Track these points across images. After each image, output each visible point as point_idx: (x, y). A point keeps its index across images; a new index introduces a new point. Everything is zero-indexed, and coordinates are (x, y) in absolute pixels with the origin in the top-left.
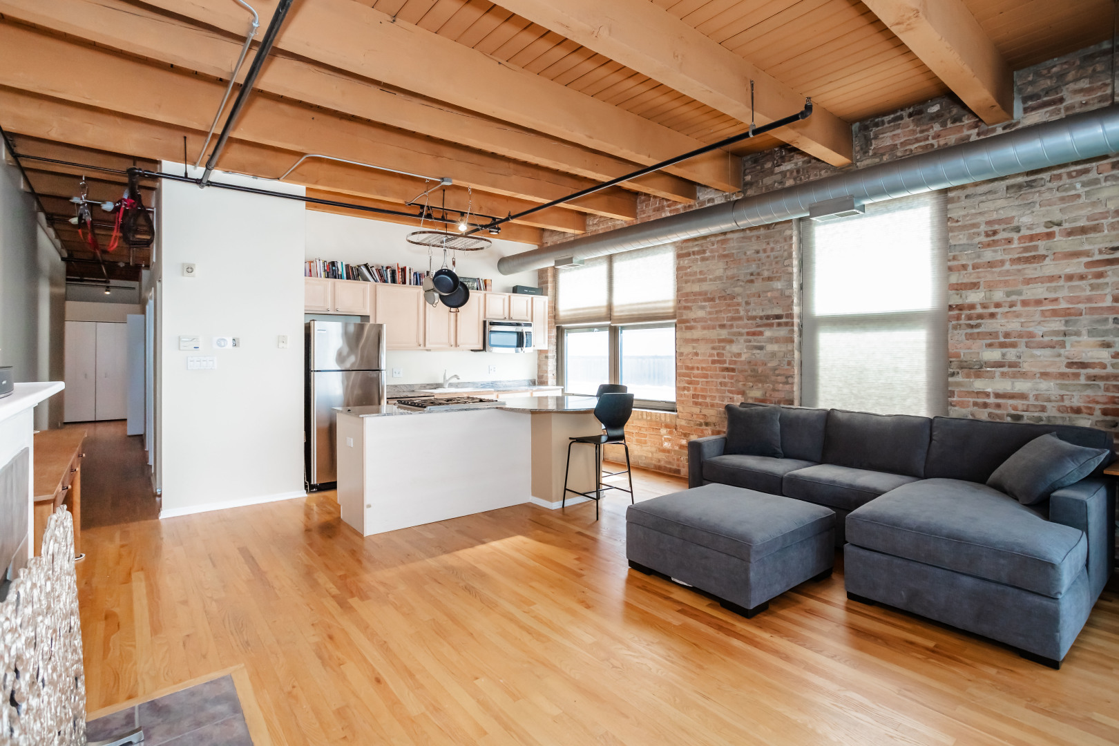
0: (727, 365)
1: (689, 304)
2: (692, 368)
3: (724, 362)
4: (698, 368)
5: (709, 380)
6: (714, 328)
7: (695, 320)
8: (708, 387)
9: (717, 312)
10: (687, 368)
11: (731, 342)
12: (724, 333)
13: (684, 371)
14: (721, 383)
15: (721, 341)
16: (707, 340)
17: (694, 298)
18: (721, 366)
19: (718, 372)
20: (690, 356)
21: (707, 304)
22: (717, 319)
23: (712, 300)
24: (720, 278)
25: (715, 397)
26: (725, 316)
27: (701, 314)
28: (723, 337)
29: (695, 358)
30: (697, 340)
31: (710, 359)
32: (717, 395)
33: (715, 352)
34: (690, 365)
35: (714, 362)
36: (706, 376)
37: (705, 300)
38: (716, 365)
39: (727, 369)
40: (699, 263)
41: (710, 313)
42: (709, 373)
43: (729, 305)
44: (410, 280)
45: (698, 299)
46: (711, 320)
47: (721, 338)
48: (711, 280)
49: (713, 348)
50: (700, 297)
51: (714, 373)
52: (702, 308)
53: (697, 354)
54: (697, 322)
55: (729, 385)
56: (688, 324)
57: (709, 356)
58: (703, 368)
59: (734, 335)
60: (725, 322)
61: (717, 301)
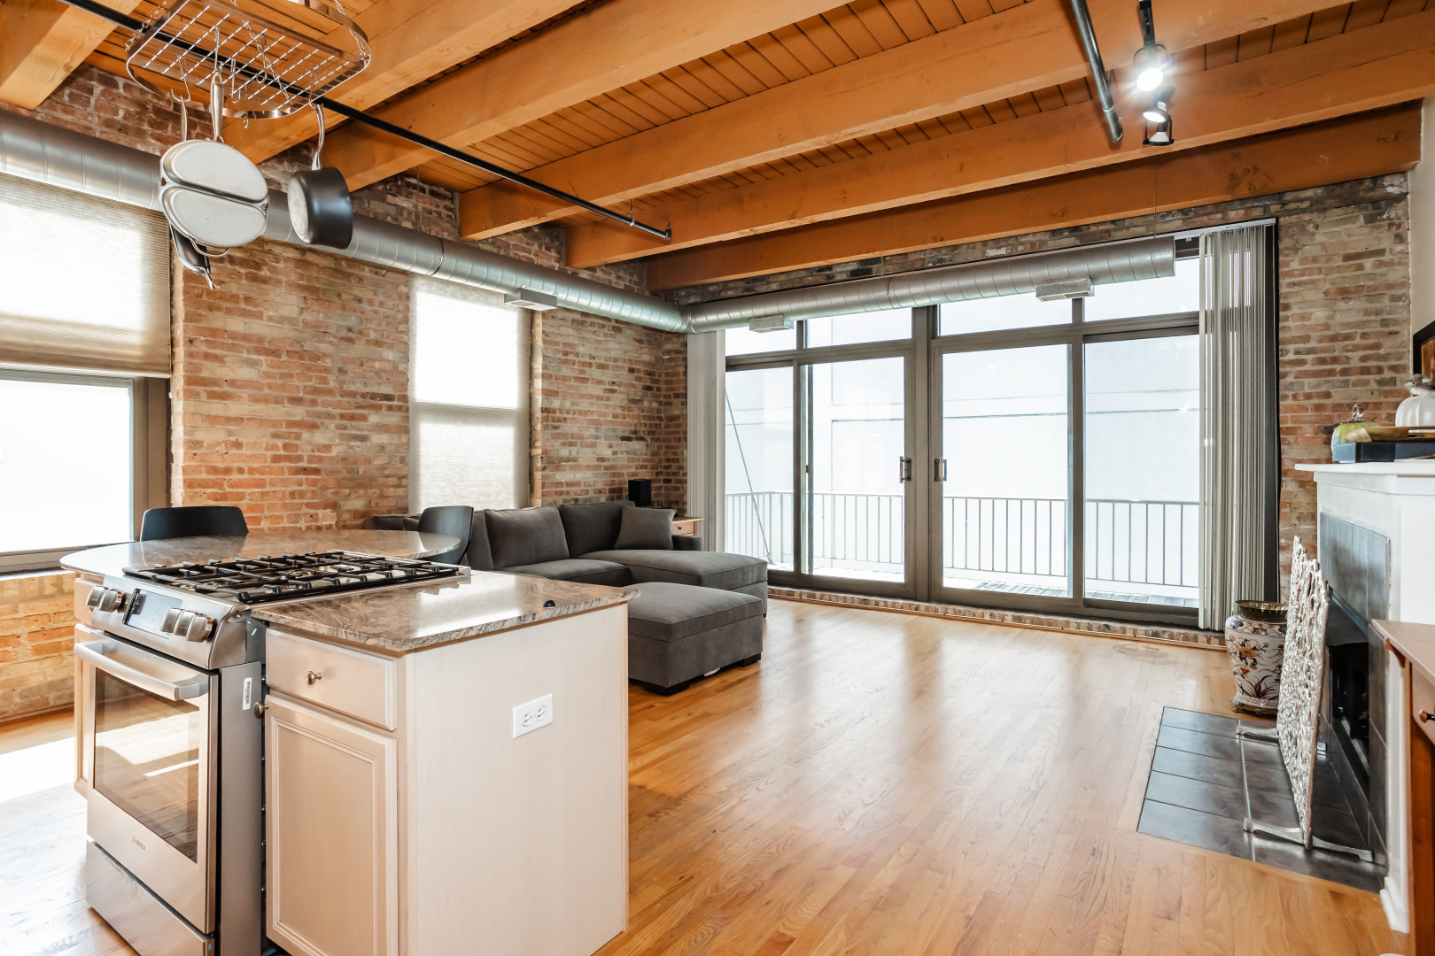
0: (304, 464)
1: (218, 352)
2: (227, 471)
3: (300, 459)
4: (241, 471)
5: (268, 489)
6: (278, 401)
7: (232, 383)
8: (266, 503)
9: (282, 376)
10: (215, 470)
11: (313, 427)
12: (299, 413)
13: (204, 476)
14: (292, 494)
15: (291, 424)
16: (262, 422)
17: (231, 341)
18: (293, 465)
19: (287, 476)
20: (222, 449)
21: (262, 358)
22: (283, 387)
23: (275, 353)
24: (291, 321)
25: (281, 517)
26: (301, 385)
27: (245, 373)
28: (298, 418)
29: (234, 451)
30: (239, 420)
31: (270, 453)
32: (285, 513)
33: (280, 443)
34: (221, 465)
35: (276, 459)
36: (261, 484)
37: (258, 351)
38: (282, 464)
39: (305, 471)
40: (244, 281)
41: (268, 375)
42: (267, 477)
43: (309, 369)
45: (243, 346)
46: (270, 386)
47: (292, 419)
48: (270, 319)
49: (275, 436)
50: (247, 345)
51: (280, 477)
52: (252, 364)
53: (238, 445)
54: (239, 387)
55: (309, 495)
56: (216, 389)
57: (267, 449)
58: (251, 471)
59: (320, 418)
60: (301, 395)
61: (284, 358)
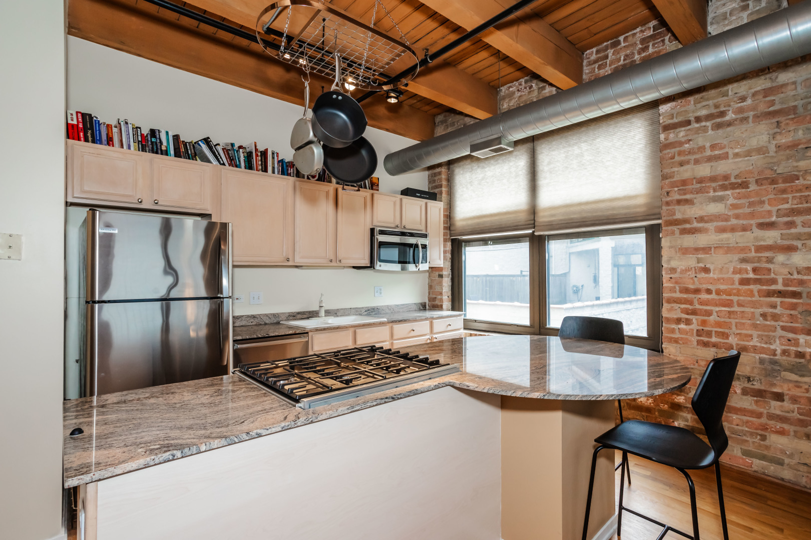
0: (779, 287)
1: (688, 197)
2: (697, 291)
3: (774, 281)
4: (709, 291)
5: (736, 308)
6: (744, 229)
7: (701, 219)
8: (733, 321)
9: (751, 204)
10: (686, 290)
11: (790, 249)
12: (772, 236)
13: (678, 295)
14: (764, 316)
15: (759, 249)
16: (729, 250)
17: (699, 185)
18: (764, 287)
19: (756, 298)
20: (692, 274)
21: (729, 192)
22: (752, 215)
23: (744, 185)
24: (761, 150)
25: (751, 336)
26: (774, 209)
27: (714, 208)
28: (770, 242)
29: (703, 275)
30: (706, 250)
31: (738, 276)
32: (755, 333)
33: (749, 267)
34: (692, 287)
35: (744, 282)
36: (729, 304)
37: (724, 188)
38: (752, 287)
39: (780, 294)
40: (710, 132)
41: (734, 206)
42: (735, 298)
43: (784, 191)
44: (273, 168)
45: (709, 187)
46: (737, 217)
47: (762, 243)
48: (736, 155)
49: (743, 260)
50: (714, 185)
51: (749, 299)
52: (721, 199)
53: (706, 270)
54: (706, 222)
55: (785, 318)
56: (688, 226)
57: (734, 273)
58: (718, 292)
59: (799, 239)
60: (774, 219)
61: (753, 187)
